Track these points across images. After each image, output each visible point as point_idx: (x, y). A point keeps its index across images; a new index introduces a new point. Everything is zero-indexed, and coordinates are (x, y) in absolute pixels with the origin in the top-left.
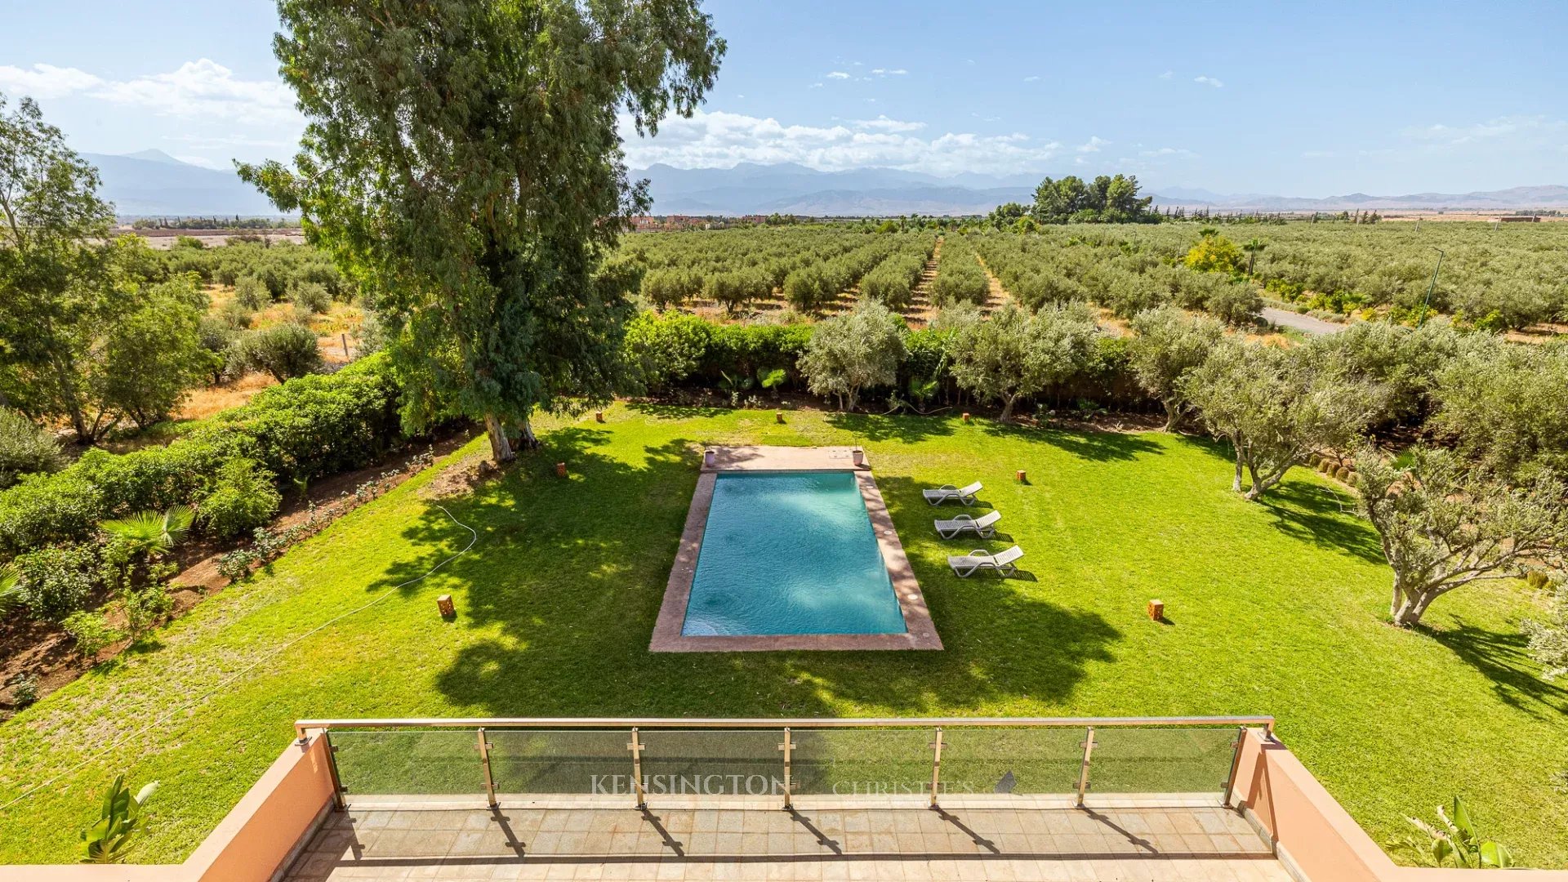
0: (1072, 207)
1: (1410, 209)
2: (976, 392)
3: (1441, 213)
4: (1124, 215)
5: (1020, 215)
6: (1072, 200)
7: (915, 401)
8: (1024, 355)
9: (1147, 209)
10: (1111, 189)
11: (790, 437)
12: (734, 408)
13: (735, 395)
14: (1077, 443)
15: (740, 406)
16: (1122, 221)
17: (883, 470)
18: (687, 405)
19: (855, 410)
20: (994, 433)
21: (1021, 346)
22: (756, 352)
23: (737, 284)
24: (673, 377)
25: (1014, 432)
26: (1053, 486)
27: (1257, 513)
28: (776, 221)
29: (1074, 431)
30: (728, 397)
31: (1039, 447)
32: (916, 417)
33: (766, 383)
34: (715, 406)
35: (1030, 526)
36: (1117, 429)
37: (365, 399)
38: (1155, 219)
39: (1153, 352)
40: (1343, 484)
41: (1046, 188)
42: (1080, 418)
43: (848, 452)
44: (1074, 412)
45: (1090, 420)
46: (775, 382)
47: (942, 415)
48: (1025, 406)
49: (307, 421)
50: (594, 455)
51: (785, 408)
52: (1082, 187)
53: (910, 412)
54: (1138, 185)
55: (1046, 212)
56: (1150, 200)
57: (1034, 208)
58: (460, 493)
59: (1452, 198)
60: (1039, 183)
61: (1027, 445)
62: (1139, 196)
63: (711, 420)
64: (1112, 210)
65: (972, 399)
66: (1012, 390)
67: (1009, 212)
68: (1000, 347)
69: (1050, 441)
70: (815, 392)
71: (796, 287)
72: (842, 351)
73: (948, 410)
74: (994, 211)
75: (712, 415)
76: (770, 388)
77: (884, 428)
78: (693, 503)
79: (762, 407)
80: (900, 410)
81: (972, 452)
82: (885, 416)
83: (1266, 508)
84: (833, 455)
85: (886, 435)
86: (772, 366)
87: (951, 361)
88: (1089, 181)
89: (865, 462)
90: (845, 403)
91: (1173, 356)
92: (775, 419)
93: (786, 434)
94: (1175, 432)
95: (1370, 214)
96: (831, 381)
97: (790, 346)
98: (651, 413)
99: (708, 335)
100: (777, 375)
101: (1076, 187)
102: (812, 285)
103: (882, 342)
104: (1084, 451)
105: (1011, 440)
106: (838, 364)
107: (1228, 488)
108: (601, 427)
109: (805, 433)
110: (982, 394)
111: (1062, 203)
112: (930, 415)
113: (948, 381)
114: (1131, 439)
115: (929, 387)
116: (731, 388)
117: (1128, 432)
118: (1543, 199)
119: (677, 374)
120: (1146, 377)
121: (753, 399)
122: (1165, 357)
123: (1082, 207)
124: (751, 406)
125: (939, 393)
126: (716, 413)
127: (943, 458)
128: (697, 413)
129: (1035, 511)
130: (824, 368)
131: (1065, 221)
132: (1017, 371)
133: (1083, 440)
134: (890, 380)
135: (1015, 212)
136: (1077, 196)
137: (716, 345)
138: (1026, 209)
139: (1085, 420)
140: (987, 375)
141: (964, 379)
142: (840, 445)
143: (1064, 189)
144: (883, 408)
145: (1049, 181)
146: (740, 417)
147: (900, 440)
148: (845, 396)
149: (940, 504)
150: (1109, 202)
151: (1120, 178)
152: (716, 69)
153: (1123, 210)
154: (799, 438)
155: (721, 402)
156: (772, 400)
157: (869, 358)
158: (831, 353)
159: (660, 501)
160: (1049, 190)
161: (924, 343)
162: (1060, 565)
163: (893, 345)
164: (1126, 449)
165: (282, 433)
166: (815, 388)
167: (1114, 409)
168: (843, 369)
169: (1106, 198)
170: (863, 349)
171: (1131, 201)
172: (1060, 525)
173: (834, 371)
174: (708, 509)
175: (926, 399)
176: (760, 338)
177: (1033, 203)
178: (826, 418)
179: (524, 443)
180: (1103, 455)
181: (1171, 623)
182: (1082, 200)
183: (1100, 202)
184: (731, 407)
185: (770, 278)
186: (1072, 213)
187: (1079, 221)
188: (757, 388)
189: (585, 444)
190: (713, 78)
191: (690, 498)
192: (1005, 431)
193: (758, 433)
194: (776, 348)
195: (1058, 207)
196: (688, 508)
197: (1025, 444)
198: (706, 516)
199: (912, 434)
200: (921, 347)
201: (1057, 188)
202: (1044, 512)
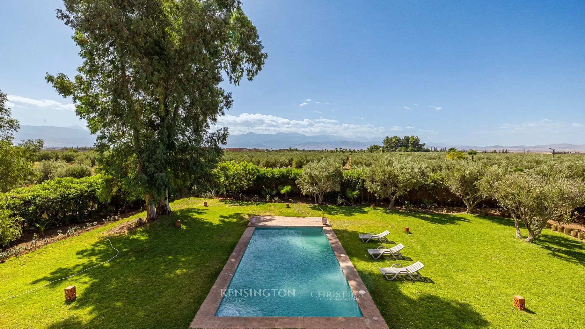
0: (397, 146)
1: (516, 151)
2: (376, 195)
3: (528, 152)
4: (416, 149)
5: (379, 149)
6: (397, 144)
7: (349, 199)
8: (398, 176)
9: (424, 147)
10: (410, 140)
11: (292, 213)
12: (268, 202)
13: (268, 197)
14: (427, 217)
15: (270, 201)
16: (415, 151)
17: (338, 226)
18: (246, 201)
19: (322, 204)
20: (388, 213)
21: (396, 172)
22: (278, 179)
23: (274, 161)
24: (241, 188)
25: (396, 213)
26: (424, 235)
27: (537, 248)
28: (291, 150)
29: (424, 213)
30: (265, 198)
31: (410, 218)
32: (350, 207)
33: (283, 192)
34: (259, 201)
35: (419, 253)
36: (444, 212)
37: (91, 189)
38: (427, 151)
39: (457, 175)
40: (569, 236)
41: (387, 140)
42: (425, 208)
43: (320, 219)
44: (422, 205)
45: (430, 209)
46: (287, 191)
47: (362, 206)
48: (399, 202)
49: (56, 196)
50: (196, 219)
51: (290, 202)
52: (400, 139)
53: (347, 205)
54: (420, 139)
55: (388, 148)
56: (425, 144)
57: (383, 146)
58: (122, 233)
59: (530, 147)
60: (384, 138)
61: (404, 217)
62: (421, 143)
63: (257, 206)
64: (411, 147)
65: (375, 198)
66: (393, 194)
67: (374, 148)
68: (387, 173)
69: (415, 216)
70: (304, 194)
71: (297, 163)
72: (316, 175)
73: (364, 204)
74: (369, 147)
75: (257, 205)
76: (284, 194)
77: (335, 210)
78: (241, 240)
79: (280, 202)
80: (342, 204)
81: (379, 220)
82: (336, 206)
83: (540, 246)
84: (312, 220)
85: (337, 213)
86: (285, 184)
87: (364, 181)
88: (402, 137)
89: (328, 223)
90: (317, 200)
91: (467, 176)
92: (286, 206)
93: (291, 212)
94: (472, 213)
95: (505, 150)
96: (311, 189)
97: (293, 175)
98: (229, 204)
99: (258, 172)
100: (288, 188)
101: (398, 140)
102: (303, 162)
103: (333, 172)
104: (433, 221)
105: (395, 216)
106: (314, 181)
107: (514, 237)
108: (205, 208)
109: (299, 212)
110: (380, 195)
111: (393, 145)
112: (356, 206)
113: (363, 190)
114: (452, 216)
115: (355, 193)
116: (267, 194)
117: (450, 214)
118: (563, 148)
119: (243, 188)
120: (454, 187)
121: (276, 199)
122: (463, 177)
123: (401, 146)
124: (275, 202)
125: (359, 196)
126: (259, 204)
127: (366, 222)
128: (251, 204)
129: (419, 246)
130: (308, 183)
131: (395, 151)
132: (395, 184)
133: (429, 216)
134: (338, 189)
135: (377, 148)
136: (398, 142)
137: (261, 175)
138: (381, 147)
139: (428, 209)
140: (381, 187)
141: (372, 188)
142: (316, 216)
143: (393, 140)
144: (335, 203)
145: (388, 138)
146: (270, 206)
147: (343, 215)
148: (317, 197)
149: (368, 242)
150: (410, 145)
151: (413, 137)
152: (263, 64)
153: (415, 148)
154: (297, 213)
155: (262, 200)
156: (285, 200)
157: (328, 177)
158: (311, 176)
159: (224, 239)
160: (388, 141)
161: (351, 175)
162: (445, 274)
163: (338, 173)
164: (452, 220)
165: (39, 201)
166: (304, 192)
167: (439, 204)
168: (316, 184)
169: (408, 143)
170: (325, 174)
171: (418, 145)
172: (435, 253)
173: (312, 184)
174: (248, 243)
175: (354, 199)
176: (281, 172)
177: (383, 145)
178: (309, 206)
179: (163, 211)
180: (441, 222)
181: (534, 313)
182: (400, 144)
183: (407, 145)
184: (266, 202)
185: (287, 161)
186: (397, 148)
187: (400, 151)
188: (279, 194)
189: (194, 214)
190: (262, 66)
191: (240, 237)
192: (392, 213)
193: (278, 211)
194: (287, 177)
195: (392, 146)
196: (238, 242)
197: (403, 217)
198: (246, 246)
199: (348, 213)
200: (350, 176)
201: (391, 140)
202: (424, 246)
